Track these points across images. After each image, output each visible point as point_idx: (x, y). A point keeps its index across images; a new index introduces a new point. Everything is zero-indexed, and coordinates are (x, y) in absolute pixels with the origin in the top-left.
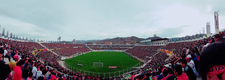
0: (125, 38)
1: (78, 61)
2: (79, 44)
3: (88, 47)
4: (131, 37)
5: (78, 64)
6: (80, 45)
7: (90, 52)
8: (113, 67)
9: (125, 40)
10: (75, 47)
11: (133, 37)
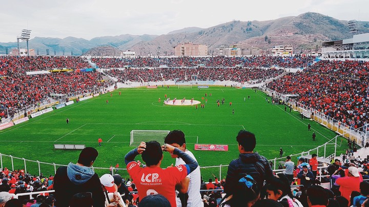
0: (267, 26)
1: (58, 132)
2: (51, 54)
3: (101, 71)
4: (301, 17)
5: (57, 146)
6: (60, 62)
7: (111, 88)
8: (212, 147)
9: (268, 34)
10: (32, 70)
11: (308, 15)
